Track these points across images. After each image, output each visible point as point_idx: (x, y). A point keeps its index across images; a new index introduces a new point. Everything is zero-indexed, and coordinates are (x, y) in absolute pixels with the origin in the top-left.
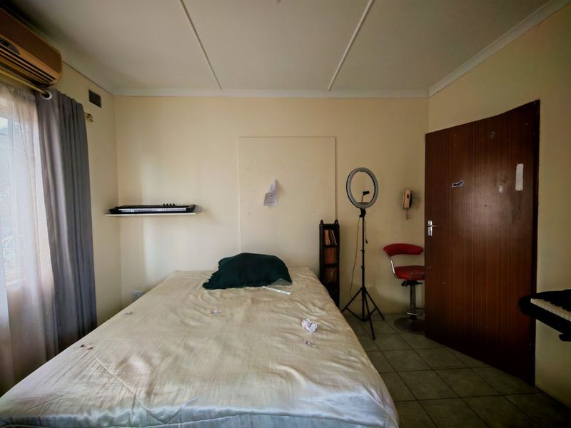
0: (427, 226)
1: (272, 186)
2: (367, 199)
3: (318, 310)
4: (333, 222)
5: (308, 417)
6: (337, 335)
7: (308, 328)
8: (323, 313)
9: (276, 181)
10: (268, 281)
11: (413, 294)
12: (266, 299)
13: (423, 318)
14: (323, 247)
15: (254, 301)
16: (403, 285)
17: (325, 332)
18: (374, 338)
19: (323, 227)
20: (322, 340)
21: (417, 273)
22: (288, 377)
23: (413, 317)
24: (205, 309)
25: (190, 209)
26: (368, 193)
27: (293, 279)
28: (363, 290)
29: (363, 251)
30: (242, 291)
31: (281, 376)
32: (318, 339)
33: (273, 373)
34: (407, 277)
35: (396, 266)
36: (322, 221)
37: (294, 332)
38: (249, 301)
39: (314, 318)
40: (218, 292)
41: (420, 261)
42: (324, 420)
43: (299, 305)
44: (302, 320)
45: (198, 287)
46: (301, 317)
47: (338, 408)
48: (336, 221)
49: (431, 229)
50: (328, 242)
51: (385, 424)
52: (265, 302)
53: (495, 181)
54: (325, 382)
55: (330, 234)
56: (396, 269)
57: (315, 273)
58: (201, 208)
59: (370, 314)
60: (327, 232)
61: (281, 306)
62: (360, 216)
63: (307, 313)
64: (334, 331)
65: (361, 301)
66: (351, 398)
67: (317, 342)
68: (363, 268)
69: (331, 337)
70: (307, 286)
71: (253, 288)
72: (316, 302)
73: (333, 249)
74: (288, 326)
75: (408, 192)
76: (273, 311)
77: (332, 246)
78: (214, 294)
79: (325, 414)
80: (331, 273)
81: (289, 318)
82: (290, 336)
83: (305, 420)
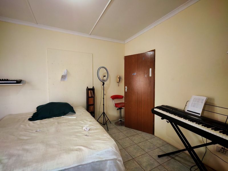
0: (125, 88)
1: (65, 72)
2: (105, 78)
3: (88, 122)
4: (92, 88)
5: (90, 163)
6: (98, 130)
7: (86, 130)
8: (91, 123)
9: (67, 70)
10: (65, 114)
11: (120, 112)
12: (64, 121)
13: (124, 121)
14: (88, 97)
15: (58, 123)
16: (117, 110)
17: (92, 130)
18: (108, 131)
19: (88, 90)
20: (92, 133)
21: (122, 105)
22: (80, 150)
23: (121, 121)
24: (32, 130)
25: (19, 82)
26: (105, 76)
27: (76, 112)
28: (104, 113)
29: (104, 98)
30: (51, 120)
31: (76, 150)
32: (90, 133)
33: (73, 150)
34: (119, 107)
35: (115, 103)
36: (87, 87)
37: (80, 132)
38: (56, 123)
39: (87, 125)
40: (38, 122)
41: (123, 101)
42: (96, 163)
43: (80, 121)
44: (82, 127)
45: (26, 121)
46: (82, 126)
47: (101, 156)
48: (93, 87)
49: (126, 89)
50: (90, 96)
51: (117, 158)
52: (64, 122)
53: (144, 74)
54: (96, 148)
55: (91, 92)
56: (115, 104)
57: (85, 109)
58: (25, 81)
59: (106, 122)
60: (89, 91)
61: (72, 123)
62: (103, 85)
63: (84, 124)
64: (96, 129)
65: (103, 118)
66: (106, 152)
67: (90, 134)
68: (104, 105)
69: (96, 131)
70: (83, 114)
71: (57, 118)
72: (88, 119)
73: (92, 98)
74: (76, 130)
75: (119, 77)
76: (69, 126)
77: (91, 97)
78: (36, 122)
79: (96, 160)
80: (92, 107)
81: (77, 127)
82: (78, 134)
83: (88, 165)
